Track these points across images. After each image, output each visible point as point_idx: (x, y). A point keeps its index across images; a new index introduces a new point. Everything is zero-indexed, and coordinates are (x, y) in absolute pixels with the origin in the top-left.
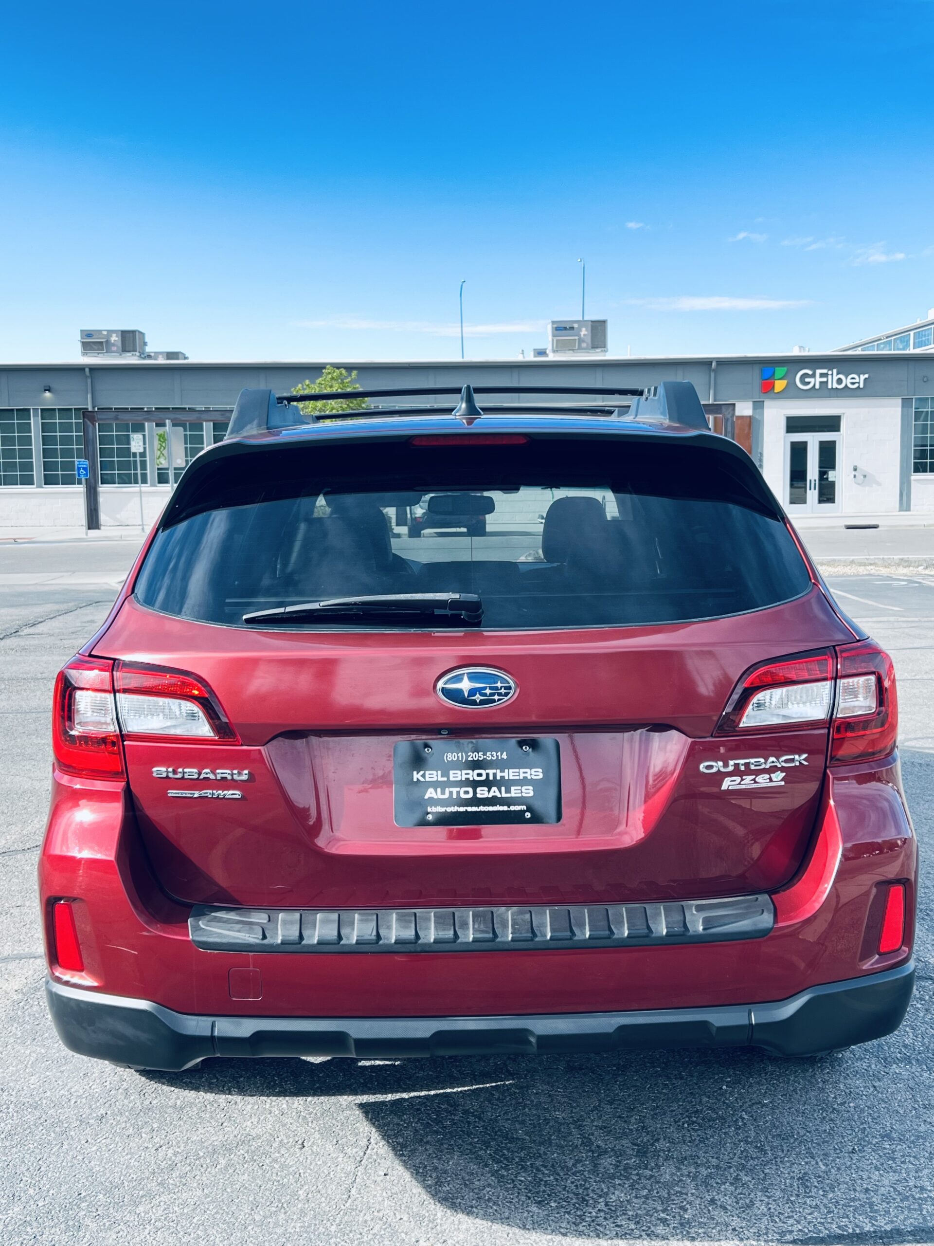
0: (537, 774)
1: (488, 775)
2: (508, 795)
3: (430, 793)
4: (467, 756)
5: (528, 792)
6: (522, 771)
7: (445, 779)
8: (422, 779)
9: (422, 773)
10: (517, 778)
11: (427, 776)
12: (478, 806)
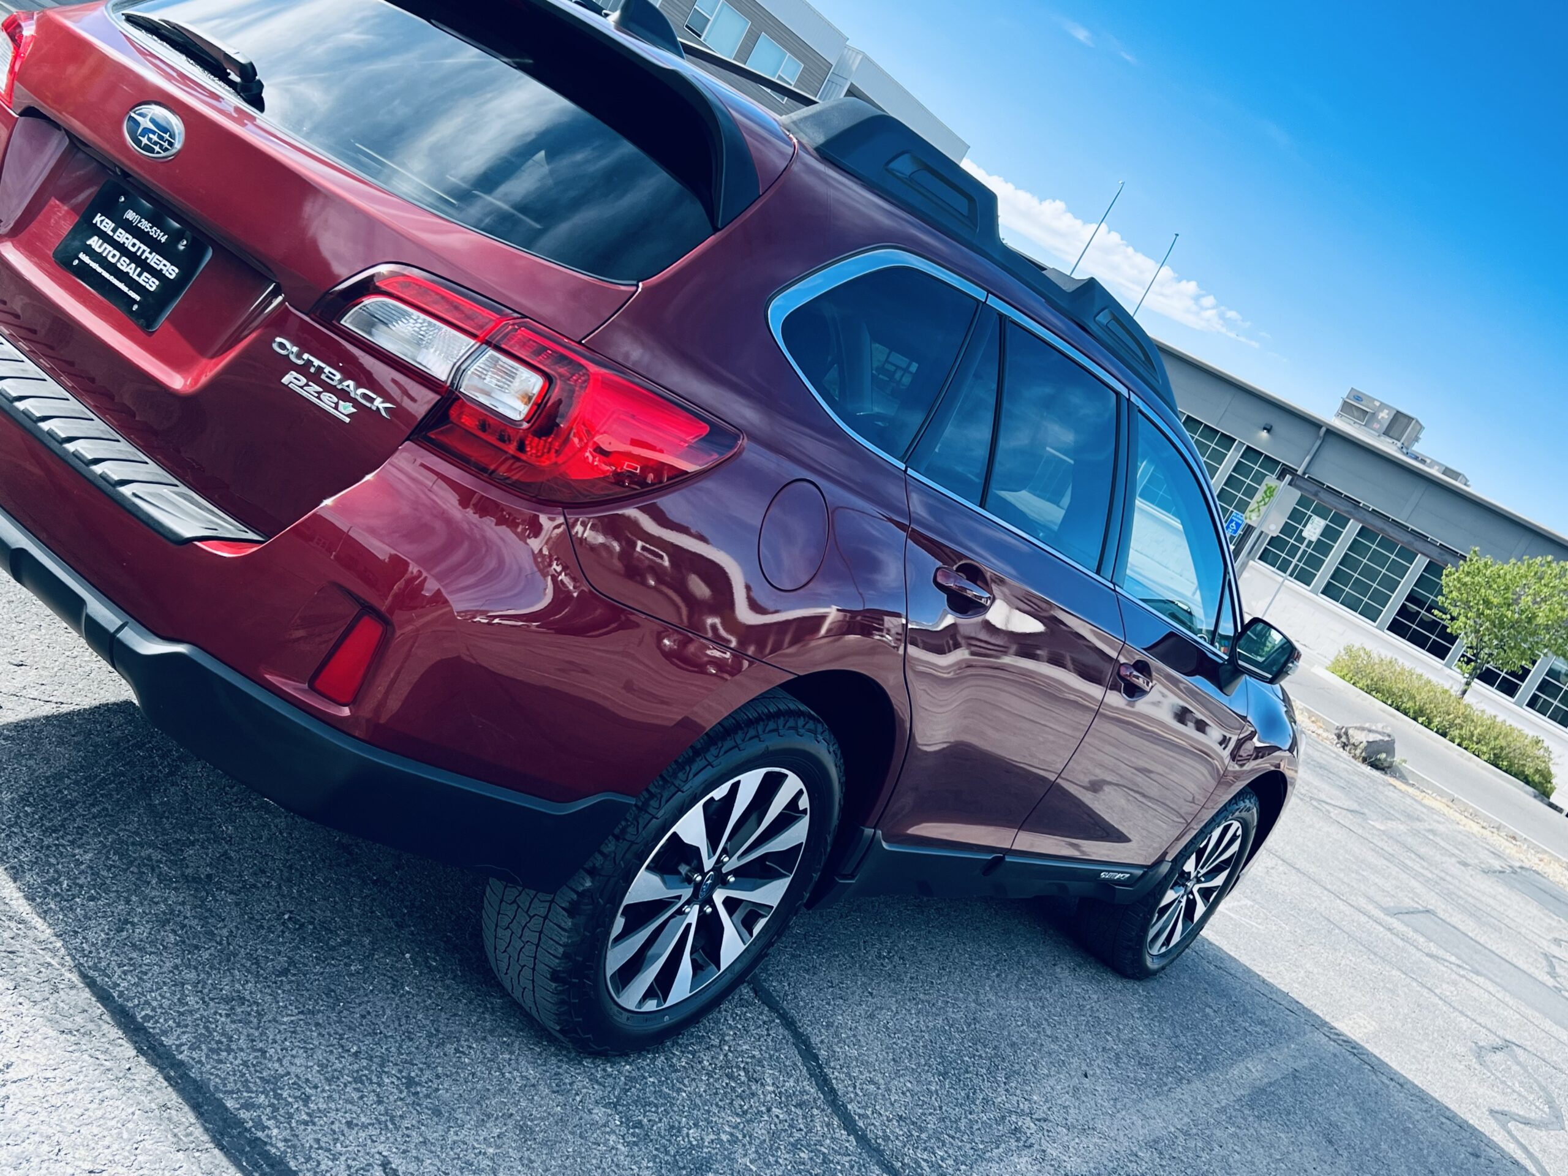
0: (171, 271)
1: (139, 248)
2: (137, 278)
3: (94, 242)
4: (140, 221)
5: (152, 284)
6: (165, 262)
7: (111, 234)
8: (98, 225)
9: (103, 218)
10: (155, 266)
11: (104, 223)
12: (111, 275)
